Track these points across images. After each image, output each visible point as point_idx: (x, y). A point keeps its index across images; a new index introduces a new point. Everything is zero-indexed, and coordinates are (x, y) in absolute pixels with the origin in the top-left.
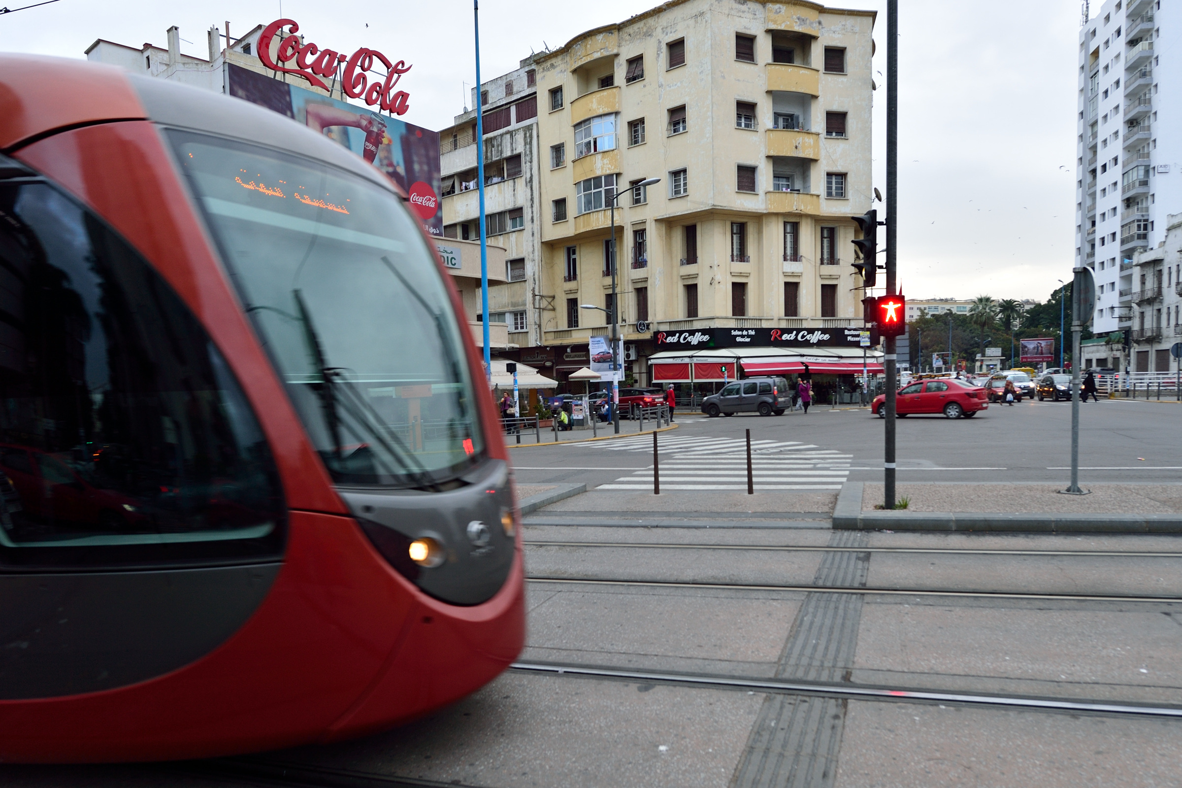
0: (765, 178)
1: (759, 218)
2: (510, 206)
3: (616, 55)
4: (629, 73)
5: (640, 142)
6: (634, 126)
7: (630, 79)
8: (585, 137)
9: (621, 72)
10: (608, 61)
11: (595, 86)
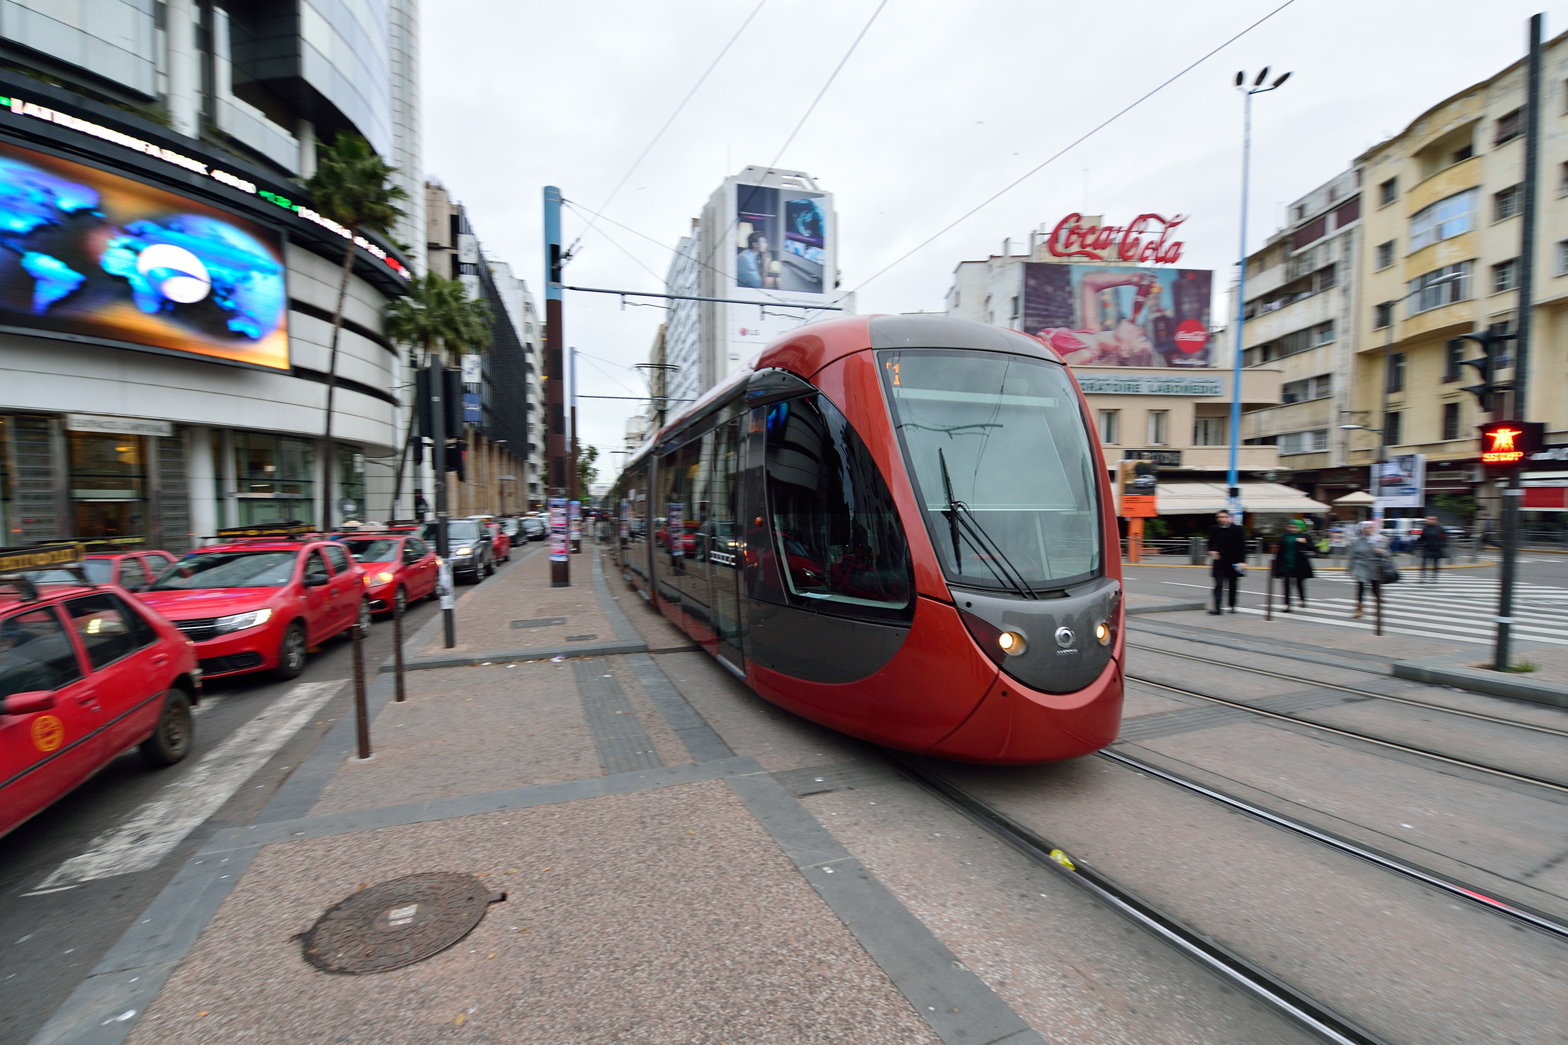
2: (1318, 320)
3: (1479, 119)
4: (1500, 134)
5: (1510, 214)
6: (1502, 197)
7: (1501, 141)
8: (1425, 226)
9: (1484, 140)
10: (1468, 129)
11: (1446, 163)
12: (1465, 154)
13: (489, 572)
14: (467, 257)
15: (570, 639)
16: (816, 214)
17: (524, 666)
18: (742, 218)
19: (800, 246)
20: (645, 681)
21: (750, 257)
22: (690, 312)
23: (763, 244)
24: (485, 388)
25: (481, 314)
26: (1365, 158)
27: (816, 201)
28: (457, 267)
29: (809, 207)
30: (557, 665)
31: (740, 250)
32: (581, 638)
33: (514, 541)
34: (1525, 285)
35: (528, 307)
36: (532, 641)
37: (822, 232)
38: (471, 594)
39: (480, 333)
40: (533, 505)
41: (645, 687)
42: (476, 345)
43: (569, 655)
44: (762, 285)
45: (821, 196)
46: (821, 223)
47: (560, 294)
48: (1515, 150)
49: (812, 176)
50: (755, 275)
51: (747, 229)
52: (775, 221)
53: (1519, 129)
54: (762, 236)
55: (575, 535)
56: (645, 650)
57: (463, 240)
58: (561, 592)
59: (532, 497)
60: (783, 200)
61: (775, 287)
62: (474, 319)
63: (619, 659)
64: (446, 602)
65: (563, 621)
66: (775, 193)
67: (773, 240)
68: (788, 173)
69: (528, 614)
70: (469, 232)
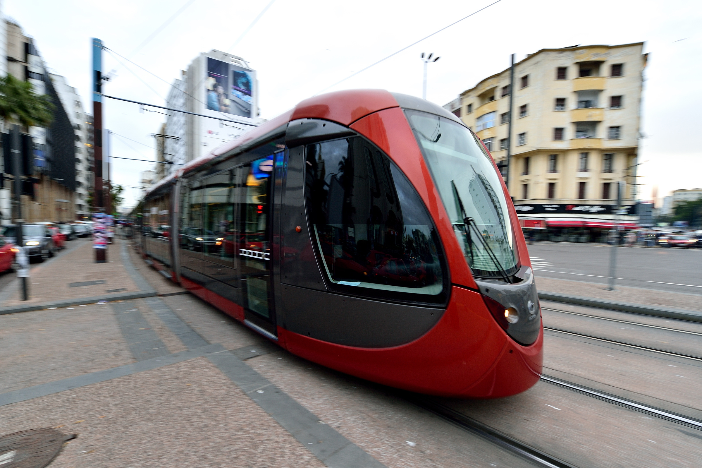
0: (570, 133)
1: (565, 152)
3: (496, 87)
4: (503, 93)
5: (505, 122)
6: (503, 115)
7: (503, 96)
8: (480, 123)
9: (498, 94)
10: (493, 90)
11: (487, 101)
12: (492, 99)
13: (51, 255)
14: (35, 69)
15: (109, 291)
16: (248, 79)
17: (78, 308)
18: (210, 75)
19: (239, 93)
20: (157, 311)
21: (214, 95)
22: (180, 119)
23: (221, 89)
24: (48, 148)
25: (45, 104)
26: (463, 94)
27: (248, 73)
28: (28, 74)
29: (244, 75)
30: (101, 306)
31: (208, 90)
32: (117, 290)
33: (67, 238)
34: (509, 148)
35: (78, 104)
36: (84, 293)
37: (250, 88)
38: (39, 268)
39: (45, 115)
40: (80, 217)
41: (158, 314)
42: (41, 122)
43: (109, 300)
44: (219, 110)
45: (250, 71)
46: (250, 84)
47: (101, 99)
48: (506, 99)
49: (245, 60)
50: (216, 104)
51: (212, 81)
52: (227, 79)
53: (507, 93)
54: (220, 85)
55: (109, 234)
56: (156, 295)
57: (32, 58)
58: (101, 266)
59: (80, 212)
60: (231, 69)
61: (227, 112)
62: (41, 106)
63: (141, 300)
64: (23, 273)
65: (103, 282)
66: (227, 65)
67: (226, 88)
68: (234, 57)
69: (79, 278)
70: (36, 54)
